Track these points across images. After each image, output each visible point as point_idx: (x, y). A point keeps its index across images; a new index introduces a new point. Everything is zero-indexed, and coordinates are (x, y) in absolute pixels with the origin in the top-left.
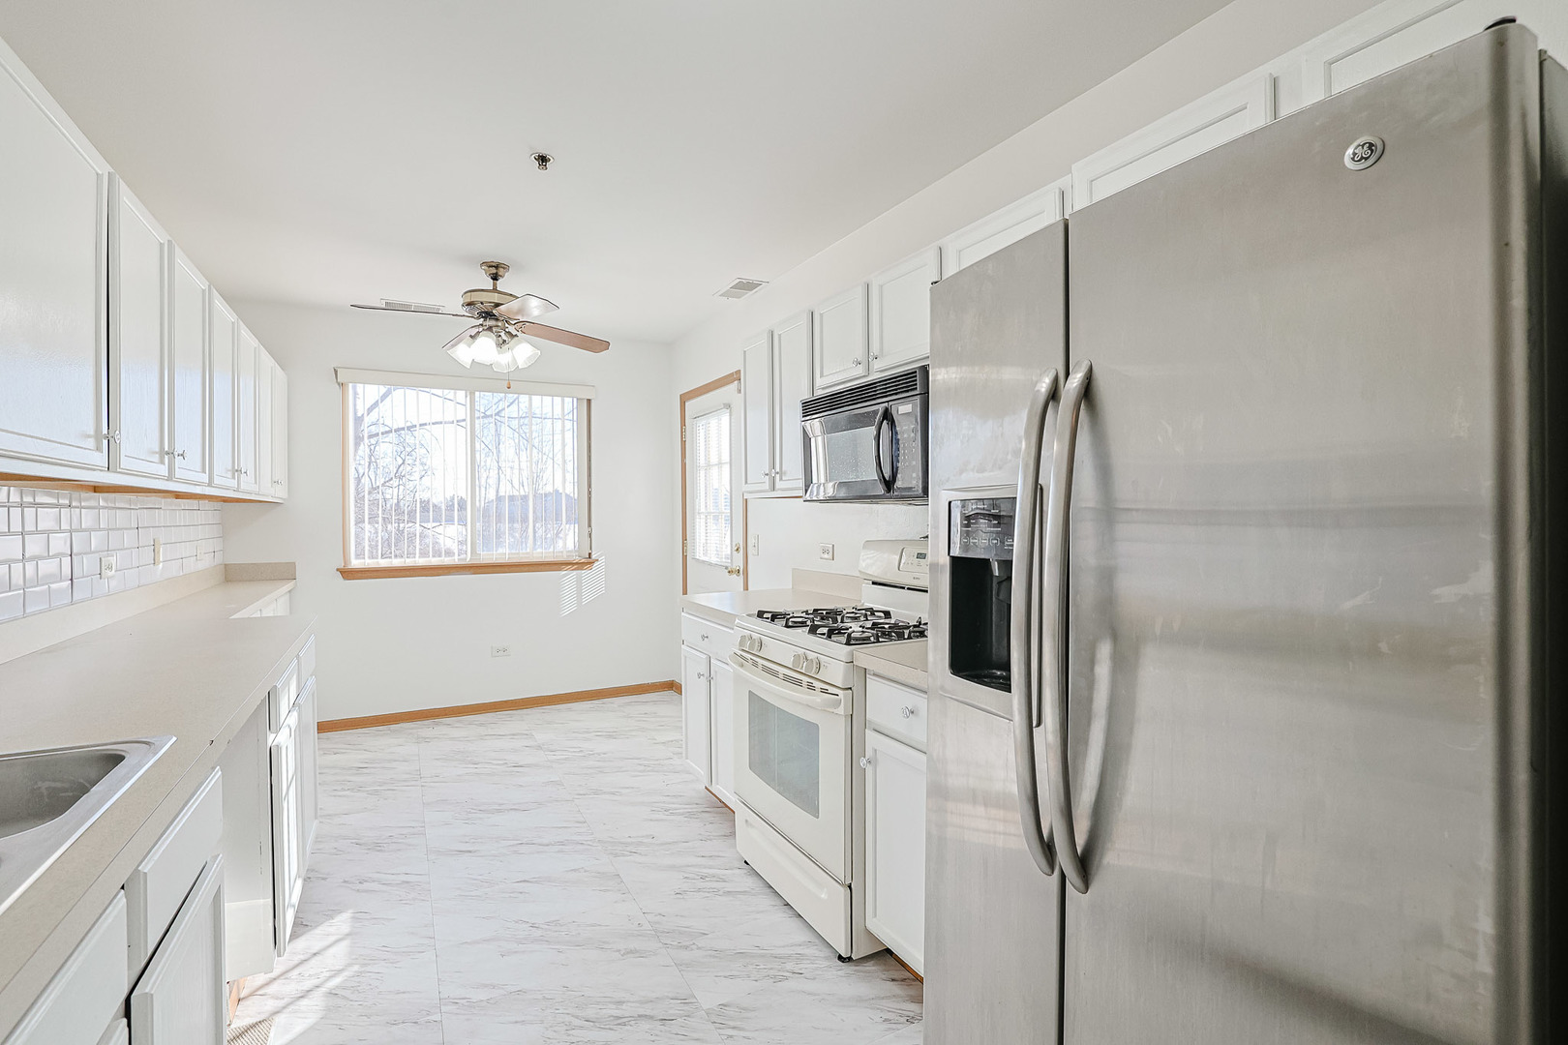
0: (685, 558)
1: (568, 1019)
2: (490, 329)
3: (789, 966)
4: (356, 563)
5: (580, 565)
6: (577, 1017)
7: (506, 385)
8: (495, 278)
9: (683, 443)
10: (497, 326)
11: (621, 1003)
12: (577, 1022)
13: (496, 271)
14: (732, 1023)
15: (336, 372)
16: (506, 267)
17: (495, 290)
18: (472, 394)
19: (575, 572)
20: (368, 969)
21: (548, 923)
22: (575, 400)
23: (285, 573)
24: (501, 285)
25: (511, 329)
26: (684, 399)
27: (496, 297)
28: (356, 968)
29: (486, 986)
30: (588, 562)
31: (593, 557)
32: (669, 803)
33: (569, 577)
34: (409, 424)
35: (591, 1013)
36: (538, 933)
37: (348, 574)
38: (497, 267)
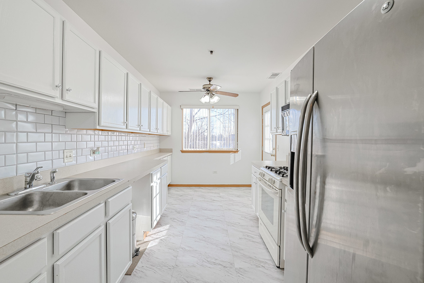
0: (262, 151)
1: (203, 259)
2: (208, 94)
3: (262, 264)
4: (184, 149)
5: (235, 152)
6: (206, 260)
7: (212, 107)
8: (210, 81)
9: (262, 120)
10: (210, 93)
11: (217, 260)
12: (206, 261)
13: (210, 79)
14: (241, 273)
15: (181, 106)
16: (212, 78)
17: (210, 84)
18: (210, 109)
19: (234, 154)
20: (169, 237)
21: (207, 237)
22: (234, 109)
23: (170, 151)
24: (211, 83)
25: (214, 93)
26: (263, 108)
27: (209, 86)
28: (167, 236)
29: (190, 247)
30: (237, 151)
31: (238, 150)
32: (247, 216)
33: (232, 155)
34: (204, 117)
35: (209, 260)
36: (204, 239)
37: (183, 152)
38: (210, 78)
